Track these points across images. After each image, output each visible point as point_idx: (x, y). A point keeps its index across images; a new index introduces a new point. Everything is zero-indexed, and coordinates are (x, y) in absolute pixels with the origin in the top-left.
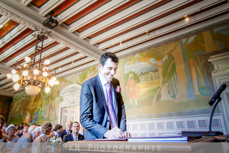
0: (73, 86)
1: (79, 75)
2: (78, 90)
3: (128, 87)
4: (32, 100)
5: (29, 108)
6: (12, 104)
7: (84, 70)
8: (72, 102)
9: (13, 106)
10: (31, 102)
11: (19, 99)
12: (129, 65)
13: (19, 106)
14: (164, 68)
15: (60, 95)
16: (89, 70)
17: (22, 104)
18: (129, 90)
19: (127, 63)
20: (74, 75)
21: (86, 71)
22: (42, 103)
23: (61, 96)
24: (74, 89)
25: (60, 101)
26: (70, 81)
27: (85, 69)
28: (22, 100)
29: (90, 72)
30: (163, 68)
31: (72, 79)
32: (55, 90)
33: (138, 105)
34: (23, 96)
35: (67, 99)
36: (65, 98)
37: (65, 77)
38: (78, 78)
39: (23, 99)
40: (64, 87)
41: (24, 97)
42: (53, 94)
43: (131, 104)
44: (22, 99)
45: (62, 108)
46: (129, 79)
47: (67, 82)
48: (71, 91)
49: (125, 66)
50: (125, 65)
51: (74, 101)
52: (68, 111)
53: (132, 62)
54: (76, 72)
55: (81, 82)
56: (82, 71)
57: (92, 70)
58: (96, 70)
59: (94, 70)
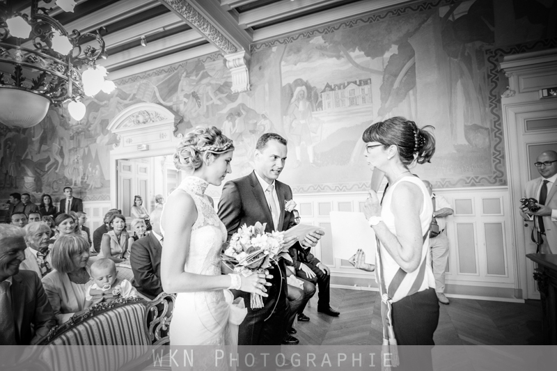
0: (143, 109)
1: (158, 81)
2: (157, 119)
3: (292, 119)
4: (34, 139)
5: (29, 157)
7: (171, 68)
8: (145, 149)
10: (32, 143)
12: (296, 65)
14: (387, 76)
15: (109, 129)
16: (186, 70)
17: (10, 147)
18: (293, 125)
19: (289, 58)
20: (145, 81)
21: (176, 72)
22: (62, 147)
23: (113, 132)
24: (147, 117)
25: (112, 144)
26: (134, 95)
27: (173, 66)
28: (7, 137)
29: (188, 76)
30: (384, 78)
31: (138, 90)
32: (95, 118)
33: (314, 161)
35: (130, 141)
36: (123, 138)
37: (119, 85)
38: (156, 89)
39: (10, 135)
40: (120, 111)
41: (10, 130)
42: (90, 127)
43: (299, 158)
44: (5, 136)
45: (117, 161)
47: (125, 99)
48: (139, 122)
49: (284, 66)
50: (283, 63)
51: (148, 146)
52: (133, 168)
53: (303, 55)
54: (148, 73)
55: (164, 100)
56: (166, 72)
57: (194, 70)
58: (205, 71)
59: (200, 71)
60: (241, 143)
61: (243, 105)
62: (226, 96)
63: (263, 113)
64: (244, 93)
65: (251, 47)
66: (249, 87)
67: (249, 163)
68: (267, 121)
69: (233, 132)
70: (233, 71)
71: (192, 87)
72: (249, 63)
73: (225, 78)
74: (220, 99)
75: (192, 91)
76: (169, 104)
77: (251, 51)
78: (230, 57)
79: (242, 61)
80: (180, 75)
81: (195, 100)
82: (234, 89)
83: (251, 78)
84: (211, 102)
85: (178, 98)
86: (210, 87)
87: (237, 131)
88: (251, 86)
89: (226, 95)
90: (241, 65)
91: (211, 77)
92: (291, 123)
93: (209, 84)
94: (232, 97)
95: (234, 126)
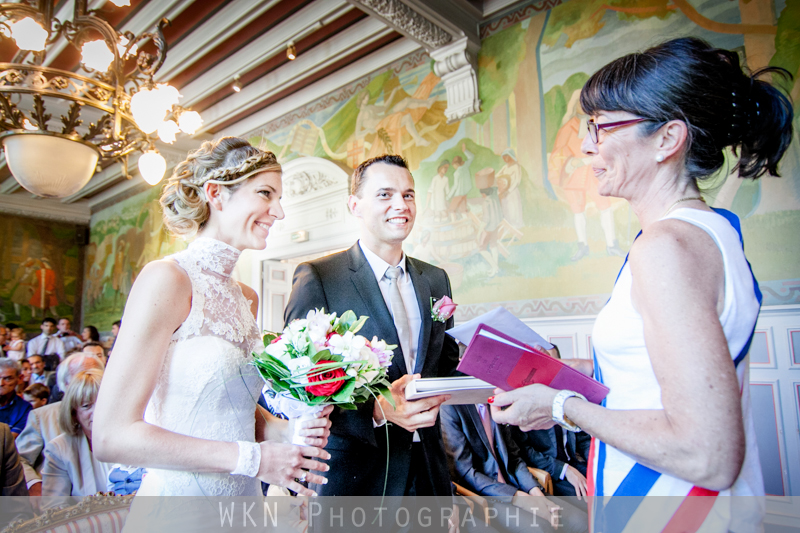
0: (300, 170)
1: (325, 118)
2: (322, 185)
3: (565, 158)
4: (152, 234)
6: (90, 250)
7: (346, 92)
8: (303, 238)
9: (93, 257)
10: (150, 239)
11: (110, 231)
12: (569, 46)
13: (112, 257)
14: (784, 34)
16: (368, 92)
17: (123, 249)
18: (569, 169)
19: (555, 36)
20: (304, 121)
21: (352, 97)
24: (307, 183)
26: (289, 147)
27: (348, 88)
28: (120, 233)
29: (371, 102)
30: (777, 39)
31: (295, 137)
33: (616, 242)
34: (121, 220)
35: (281, 227)
37: (267, 133)
38: (321, 133)
39: (124, 230)
41: (124, 222)
43: (582, 238)
44: (118, 232)
45: (262, 263)
46: (566, 118)
48: (294, 192)
49: (545, 53)
50: (543, 48)
51: (307, 234)
52: (288, 275)
53: (585, 24)
54: (309, 107)
55: (334, 150)
56: (337, 101)
57: (381, 90)
58: (399, 88)
59: (392, 89)
60: (464, 216)
61: (467, 142)
62: (437, 130)
63: (506, 151)
64: (470, 119)
65: (481, 28)
66: (477, 105)
67: (480, 255)
68: (515, 168)
69: (450, 196)
70: (448, 79)
71: (378, 121)
72: (475, 59)
73: (434, 95)
74: (426, 136)
75: (379, 127)
76: (340, 156)
77: (481, 36)
78: (440, 55)
79: (462, 58)
80: (358, 102)
81: (382, 143)
82: (451, 112)
83: (483, 88)
84: (410, 144)
85: (355, 143)
86: (408, 116)
87: (457, 194)
88: (482, 102)
89: (435, 127)
90: (460, 66)
91: (410, 97)
92: (564, 165)
93: (407, 111)
94: (448, 129)
95: (451, 183)
